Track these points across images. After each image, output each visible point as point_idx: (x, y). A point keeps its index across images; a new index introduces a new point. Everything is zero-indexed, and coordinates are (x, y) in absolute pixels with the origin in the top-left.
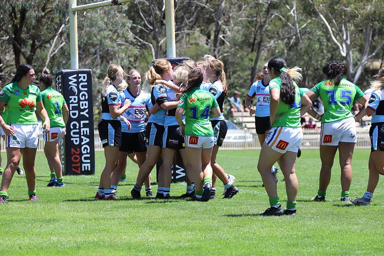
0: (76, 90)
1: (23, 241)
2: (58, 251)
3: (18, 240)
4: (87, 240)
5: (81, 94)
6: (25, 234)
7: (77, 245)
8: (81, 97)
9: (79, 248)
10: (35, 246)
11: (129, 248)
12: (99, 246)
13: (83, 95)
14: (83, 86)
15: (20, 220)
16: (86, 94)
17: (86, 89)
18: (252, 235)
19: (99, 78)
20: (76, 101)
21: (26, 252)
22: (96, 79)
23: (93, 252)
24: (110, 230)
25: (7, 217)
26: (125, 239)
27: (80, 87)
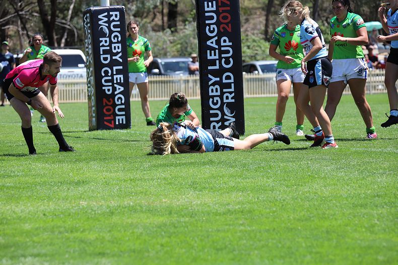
0: (107, 31)
1: (48, 206)
2: (88, 218)
3: (42, 206)
4: (121, 204)
5: (113, 35)
6: (49, 199)
7: (110, 210)
8: (113, 39)
9: (112, 213)
10: (62, 212)
11: (170, 213)
12: (135, 211)
13: (116, 36)
14: (115, 26)
15: (45, 182)
16: (119, 35)
17: (119, 29)
18: (312, 196)
19: (135, 16)
20: (108, 44)
21: (51, 219)
22: (132, 17)
23: (128, 218)
24: (148, 193)
25: (29, 180)
26: (165, 202)
27: (112, 28)
